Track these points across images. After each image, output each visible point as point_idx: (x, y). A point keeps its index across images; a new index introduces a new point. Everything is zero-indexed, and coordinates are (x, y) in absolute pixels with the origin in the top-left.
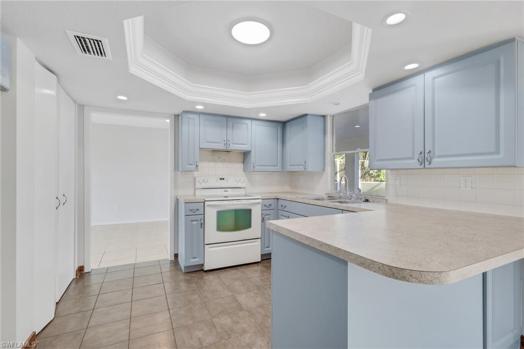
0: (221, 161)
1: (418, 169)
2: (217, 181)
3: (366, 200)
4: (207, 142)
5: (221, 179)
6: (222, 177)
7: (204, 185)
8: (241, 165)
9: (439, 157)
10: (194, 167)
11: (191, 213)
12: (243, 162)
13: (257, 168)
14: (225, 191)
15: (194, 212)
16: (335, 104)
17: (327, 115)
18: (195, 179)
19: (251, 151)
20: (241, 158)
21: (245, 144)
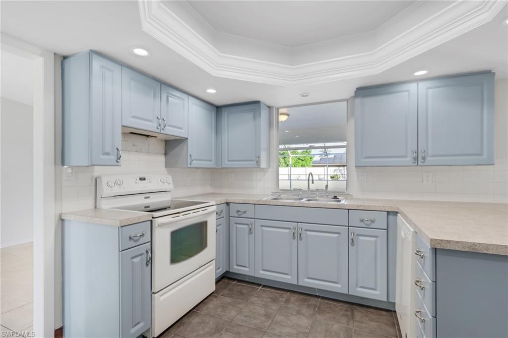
0: (137, 151)
1: (412, 166)
2: (136, 183)
3: (334, 196)
4: (134, 117)
5: (141, 179)
6: (142, 176)
7: (117, 190)
8: (162, 159)
9: (432, 156)
10: (113, 158)
11: (132, 244)
12: (165, 154)
13: (195, 164)
14: (145, 198)
15: (136, 241)
16: (303, 96)
17: (273, 107)
18: (96, 181)
19: (187, 139)
20: (161, 147)
21: (181, 128)
